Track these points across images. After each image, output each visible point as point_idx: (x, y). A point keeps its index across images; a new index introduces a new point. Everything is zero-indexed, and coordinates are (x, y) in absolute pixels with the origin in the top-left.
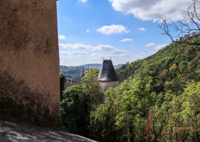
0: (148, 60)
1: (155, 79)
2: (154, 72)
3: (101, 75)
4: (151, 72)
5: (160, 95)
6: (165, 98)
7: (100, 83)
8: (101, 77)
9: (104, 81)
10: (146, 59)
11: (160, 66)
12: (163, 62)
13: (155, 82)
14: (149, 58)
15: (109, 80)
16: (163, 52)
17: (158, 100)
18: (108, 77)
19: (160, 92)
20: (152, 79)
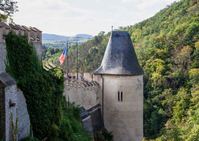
0: (141, 28)
1: (167, 63)
2: (165, 51)
3: (108, 64)
4: (159, 51)
5: (182, 93)
6: (192, 100)
7: (107, 79)
8: (108, 68)
9: (118, 75)
10: (136, 26)
11: (174, 39)
12: (180, 32)
13: (168, 69)
14: (143, 24)
15: (128, 73)
16: (170, 14)
17: (179, 103)
18: (124, 66)
19: (178, 87)
20: (163, 64)
